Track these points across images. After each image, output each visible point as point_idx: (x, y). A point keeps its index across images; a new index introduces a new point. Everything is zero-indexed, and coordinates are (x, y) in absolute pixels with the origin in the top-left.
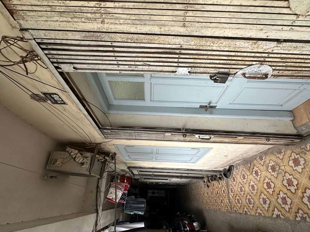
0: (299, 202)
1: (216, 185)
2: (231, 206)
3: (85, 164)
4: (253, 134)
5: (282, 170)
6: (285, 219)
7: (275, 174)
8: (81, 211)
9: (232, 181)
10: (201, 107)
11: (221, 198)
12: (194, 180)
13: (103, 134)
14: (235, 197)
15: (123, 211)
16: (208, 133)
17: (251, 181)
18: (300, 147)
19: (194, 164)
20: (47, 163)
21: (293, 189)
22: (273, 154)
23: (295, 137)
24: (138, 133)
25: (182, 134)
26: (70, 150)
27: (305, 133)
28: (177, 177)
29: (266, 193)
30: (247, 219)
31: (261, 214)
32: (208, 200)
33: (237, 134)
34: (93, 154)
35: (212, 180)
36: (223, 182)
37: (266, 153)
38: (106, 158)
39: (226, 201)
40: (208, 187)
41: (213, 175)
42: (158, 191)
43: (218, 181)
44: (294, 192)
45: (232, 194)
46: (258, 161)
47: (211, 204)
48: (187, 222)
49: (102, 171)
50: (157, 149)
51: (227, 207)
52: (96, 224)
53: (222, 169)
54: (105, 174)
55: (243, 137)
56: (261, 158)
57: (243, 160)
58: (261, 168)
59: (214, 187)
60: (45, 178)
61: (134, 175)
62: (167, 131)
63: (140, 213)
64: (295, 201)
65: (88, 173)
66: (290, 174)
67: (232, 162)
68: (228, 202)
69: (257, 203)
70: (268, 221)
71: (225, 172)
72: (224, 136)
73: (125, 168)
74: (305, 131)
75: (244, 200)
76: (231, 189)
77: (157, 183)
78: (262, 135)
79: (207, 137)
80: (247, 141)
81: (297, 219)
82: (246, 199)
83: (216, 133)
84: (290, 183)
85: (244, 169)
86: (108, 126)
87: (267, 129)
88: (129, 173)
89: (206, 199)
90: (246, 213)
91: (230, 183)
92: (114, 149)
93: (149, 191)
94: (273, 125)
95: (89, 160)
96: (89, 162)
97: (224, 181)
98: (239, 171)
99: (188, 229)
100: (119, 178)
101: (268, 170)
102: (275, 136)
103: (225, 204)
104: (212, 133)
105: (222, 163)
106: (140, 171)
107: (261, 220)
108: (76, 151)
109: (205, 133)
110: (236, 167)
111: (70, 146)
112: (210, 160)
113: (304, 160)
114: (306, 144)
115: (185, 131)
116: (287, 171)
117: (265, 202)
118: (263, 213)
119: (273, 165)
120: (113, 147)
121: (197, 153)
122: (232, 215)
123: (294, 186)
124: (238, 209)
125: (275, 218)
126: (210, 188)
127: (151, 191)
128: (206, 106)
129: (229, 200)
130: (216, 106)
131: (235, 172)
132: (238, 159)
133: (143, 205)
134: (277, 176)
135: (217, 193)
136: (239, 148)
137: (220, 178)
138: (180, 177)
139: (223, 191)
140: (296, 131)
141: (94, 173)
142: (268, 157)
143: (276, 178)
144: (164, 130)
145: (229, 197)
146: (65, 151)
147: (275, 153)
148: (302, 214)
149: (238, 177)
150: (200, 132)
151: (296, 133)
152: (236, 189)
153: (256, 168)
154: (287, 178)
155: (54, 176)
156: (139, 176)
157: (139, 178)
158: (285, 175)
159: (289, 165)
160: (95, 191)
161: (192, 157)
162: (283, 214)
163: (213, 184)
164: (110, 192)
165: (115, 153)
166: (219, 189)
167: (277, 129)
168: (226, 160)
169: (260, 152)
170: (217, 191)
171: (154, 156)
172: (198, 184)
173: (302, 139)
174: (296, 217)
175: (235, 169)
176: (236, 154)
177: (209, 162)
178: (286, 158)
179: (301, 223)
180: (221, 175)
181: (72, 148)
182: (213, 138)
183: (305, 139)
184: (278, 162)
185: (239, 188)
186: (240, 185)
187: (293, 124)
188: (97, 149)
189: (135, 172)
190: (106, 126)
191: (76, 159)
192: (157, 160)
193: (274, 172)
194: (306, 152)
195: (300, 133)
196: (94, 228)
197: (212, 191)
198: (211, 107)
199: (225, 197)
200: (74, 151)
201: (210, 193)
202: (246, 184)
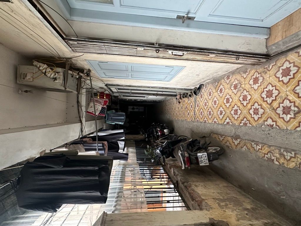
0: (247, 113)
1: (187, 101)
2: (195, 117)
3: (58, 79)
4: (226, 52)
5: (242, 87)
6: (232, 125)
7: (235, 91)
8: (66, 121)
9: (200, 97)
10: (179, 17)
11: (189, 112)
12: (168, 97)
13: (69, 46)
14: (199, 110)
15: (106, 122)
16: (181, 49)
17: (215, 98)
18: (264, 67)
19: (167, 82)
20: (16, 78)
21: (245, 103)
22: (239, 74)
23: (263, 57)
24: (108, 46)
25: (155, 49)
26: (37, 64)
27: (274, 53)
28: (154, 94)
29: (224, 106)
30: (205, 126)
31: (216, 122)
32: (178, 113)
33: (210, 52)
34: (65, 70)
35: (183, 98)
36: (192, 99)
37: (233, 73)
38: (80, 74)
39: (192, 113)
40: (179, 103)
41: (185, 93)
42: (138, 107)
43: (188, 98)
44: (245, 105)
45: (198, 108)
46: (225, 80)
47: (180, 116)
48: (159, 129)
49: (79, 87)
50: (132, 66)
51: (192, 118)
52: (82, 131)
53: (193, 88)
54: (84, 91)
55: (215, 55)
56: (228, 78)
57: (213, 79)
58: (226, 86)
59: (184, 103)
60: (19, 92)
61: (113, 92)
62: (139, 45)
63: (120, 123)
64: (244, 112)
65: (64, 89)
66: (248, 91)
67: (203, 81)
68: (193, 115)
69: (215, 114)
70: (220, 127)
71: (195, 90)
72: (197, 53)
73: (103, 86)
74: (274, 51)
75: (206, 113)
76: (198, 104)
77: (135, 100)
78: (233, 54)
79: (180, 53)
80: (218, 59)
81: (241, 125)
82: (208, 111)
83: (189, 50)
84: (245, 98)
85: (212, 87)
86: (73, 36)
87: (240, 48)
88: (108, 91)
89: (177, 112)
90: (205, 122)
91: (198, 99)
92: (87, 64)
93: (129, 107)
94: (247, 43)
95: (61, 75)
96: (62, 77)
97: (194, 98)
98: (207, 89)
99: (160, 134)
100: (98, 95)
101: (231, 88)
102: (245, 55)
103: (190, 116)
104: (186, 49)
105: (193, 81)
106: (119, 89)
107: (215, 126)
108: (45, 66)
109: (178, 49)
110: (206, 85)
111: (38, 60)
112: (184, 79)
113: (262, 78)
114: (270, 64)
115: (158, 46)
116: (246, 89)
117: (221, 114)
118: (218, 122)
119: (236, 84)
120: (85, 63)
121: (171, 71)
122: (194, 123)
123: (247, 101)
124: (200, 119)
125: (225, 124)
126: (181, 104)
127: (132, 107)
128: (184, 17)
129: (195, 113)
130: (195, 17)
131: (203, 90)
132: (208, 78)
133: (123, 118)
134: (236, 93)
135: (186, 108)
136: (211, 67)
137: (190, 96)
138: (155, 95)
139: (191, 106)
140: (266, 50)
141: (69, 88)
142: (234, 77)
143: (235, 94)
144: (136, 44)
145: (195, 111)
146: (33, 65)
147: (241, 73)
148: (245, 121)
149: (205, 94)
150: (173, 48)
151: (265, 53)
152: (201, 104)
153: (221, 87)
154: (244, 95)
155: (28, 90)
156: (118, 93)
157: (118, 95)
158: (243, 92)
159: (249, 83)
160: (76, 106)
161: (166, 75)
162: (232, 122)
163: (184, 100)
164: (90, 106)
165: (89, 69)
166: (188, 104)
167: (250, 48)
168: (197, 78)
169: (229, 71)
170: (186, 106)
171: (130, 74)
172: (171, 100)
173: (268, 58)
174: (241, 123)
175: (204, 87)
176: (207, 73)
177: (182, 81)
178: (249, 77)
179: (243, 127)
180: (191, 92)
181: (39, 62)
182: (187, 55)
183: (271, 59)
184: (241, 81)
185: (204, 104)
186: (206, 101)
187: (266, 43)
188: (68, 64)
189: (114, 89)
190: (71, 36)
191: (47, 74)
192: (132, 77)
193: (235, 90)
194: (268, 71)
195: (269, 53)
196: (81, 133)
197: (182, 106)
198: (189, 18)
199: (192, 111)
200: (42, 66)
201: (180, 108)
202: (210, 100)
